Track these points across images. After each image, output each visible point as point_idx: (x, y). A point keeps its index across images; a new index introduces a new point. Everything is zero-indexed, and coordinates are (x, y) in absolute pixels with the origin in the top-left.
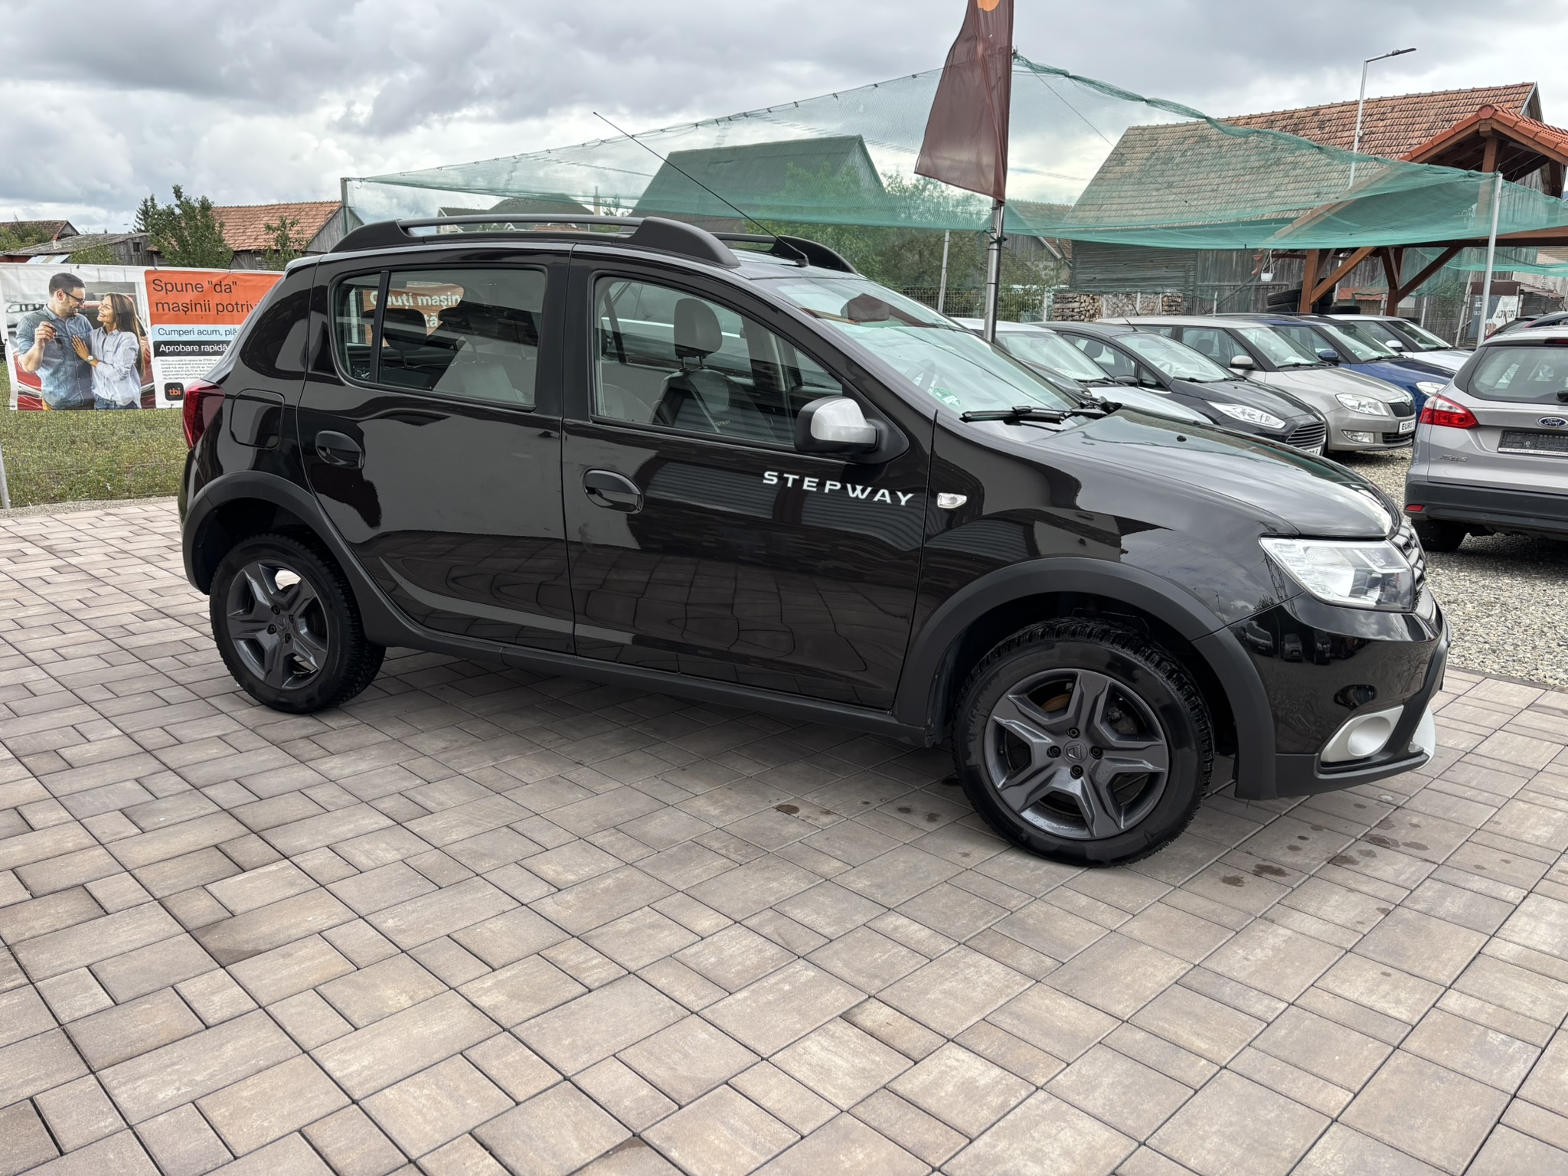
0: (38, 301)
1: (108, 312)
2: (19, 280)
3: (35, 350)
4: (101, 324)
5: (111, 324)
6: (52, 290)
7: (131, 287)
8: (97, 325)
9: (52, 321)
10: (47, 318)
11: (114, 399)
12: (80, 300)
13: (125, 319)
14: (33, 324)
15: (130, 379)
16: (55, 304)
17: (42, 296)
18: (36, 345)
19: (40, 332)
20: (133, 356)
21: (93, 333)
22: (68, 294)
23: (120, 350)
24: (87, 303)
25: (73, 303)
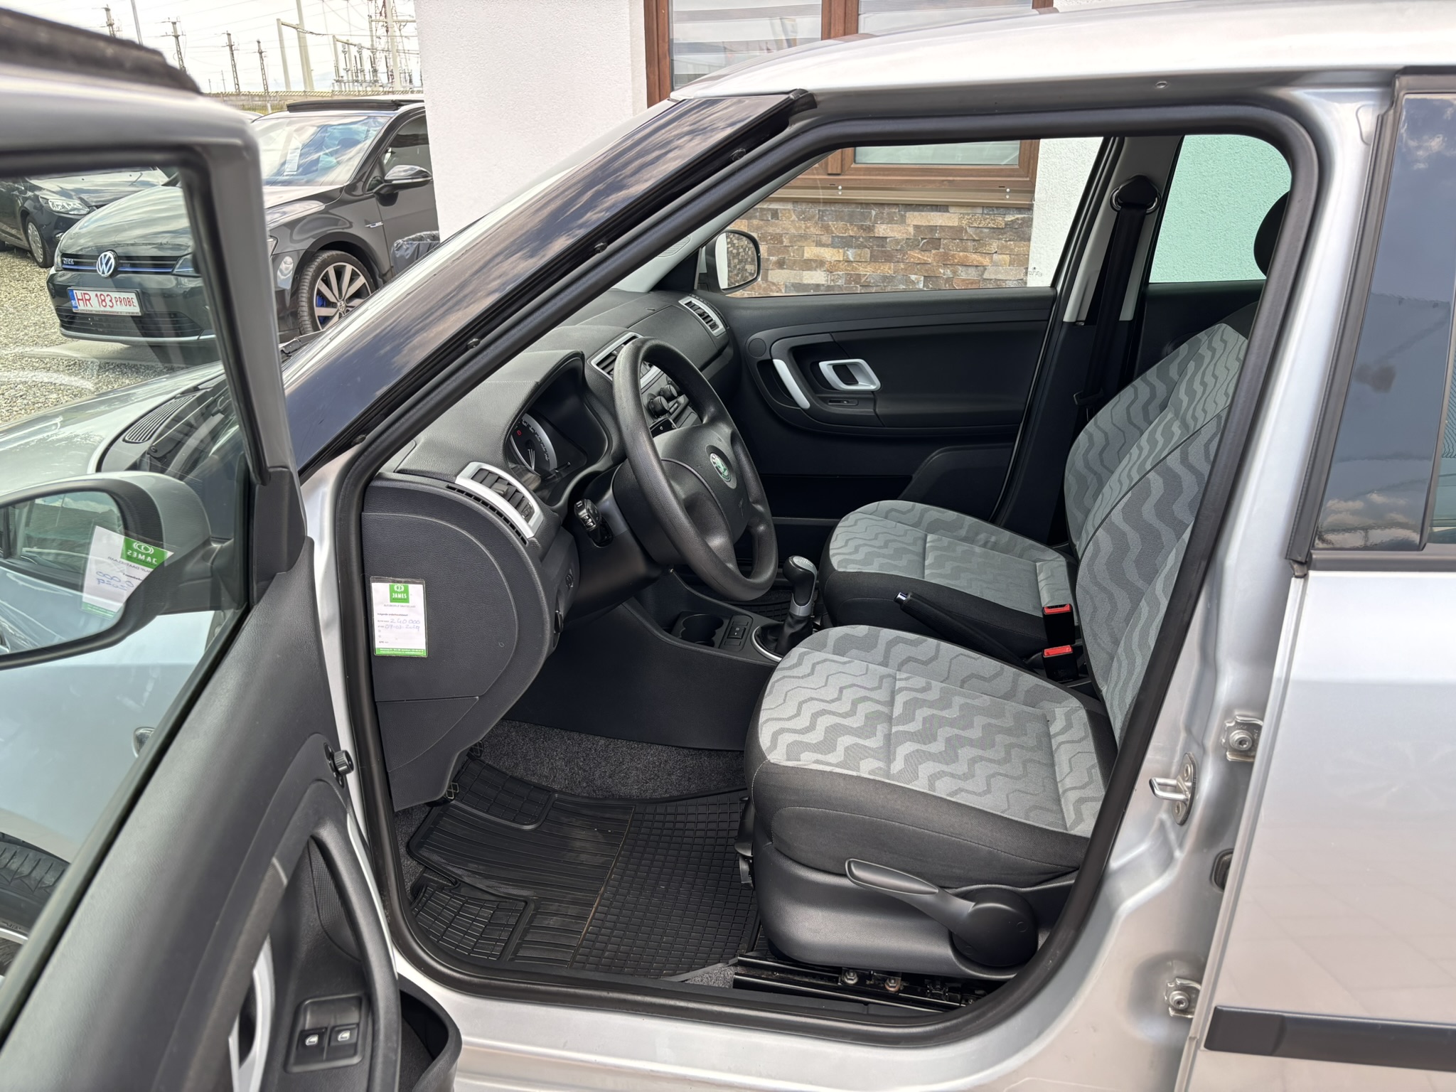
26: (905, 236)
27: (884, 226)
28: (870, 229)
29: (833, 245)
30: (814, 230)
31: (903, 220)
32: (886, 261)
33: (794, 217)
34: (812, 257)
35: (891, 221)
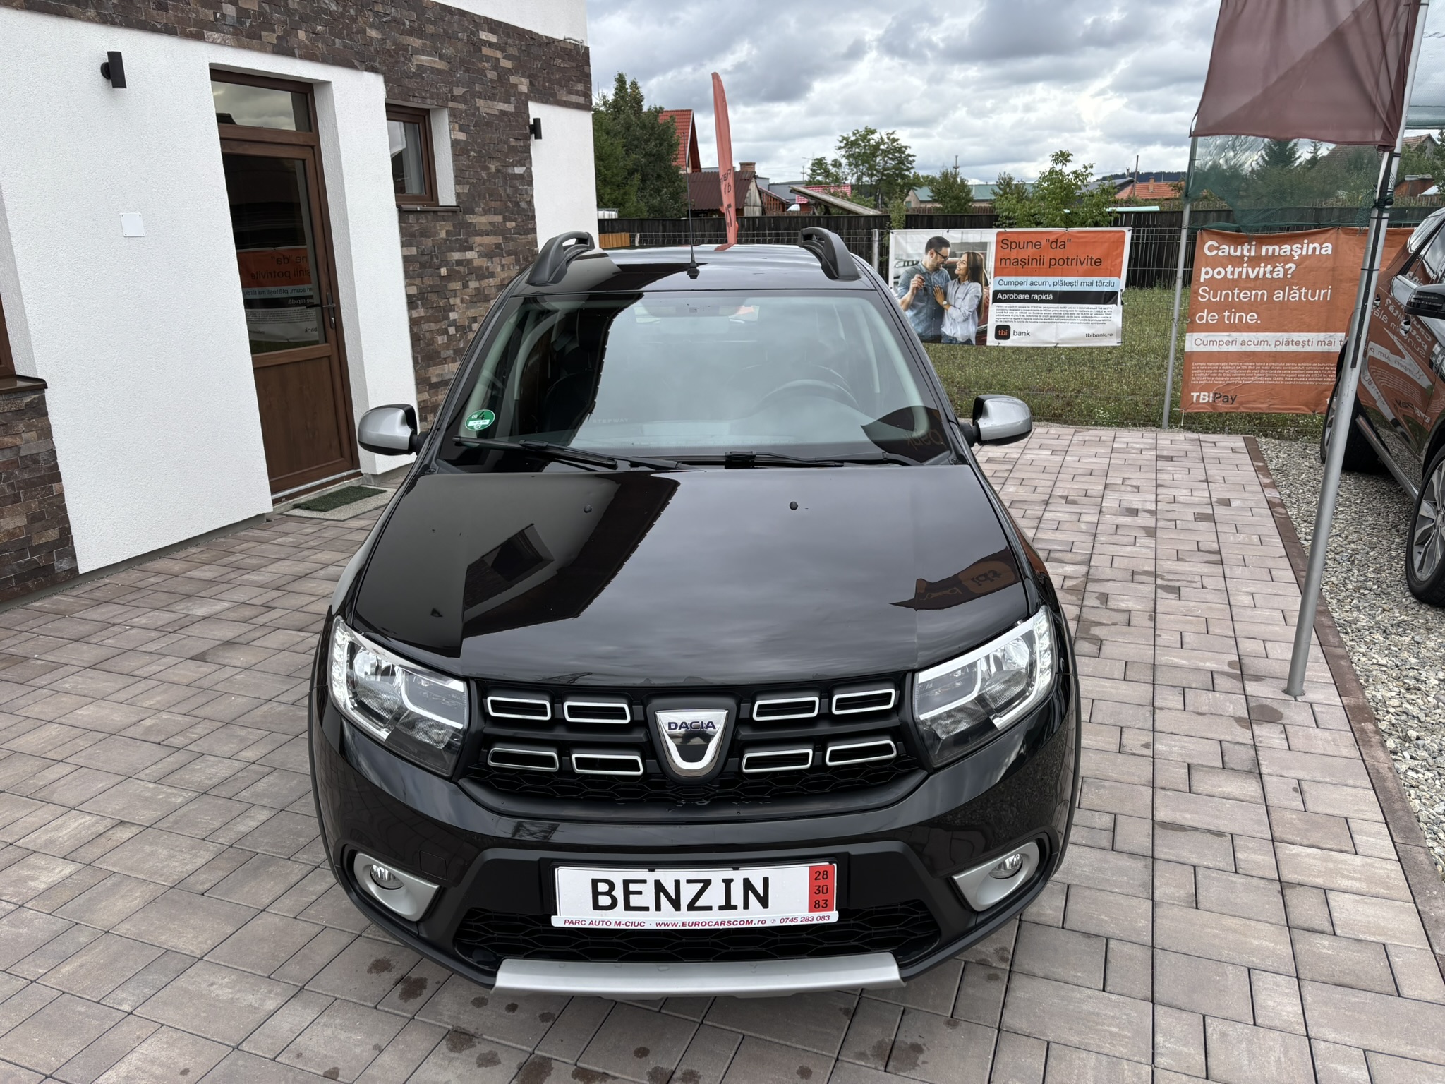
0: (916, 258)
1: (963, 266)
2: (906, 242)
3: (908, 296)
4: (957, 275)
5: (964, 276)
6: (927, 250)
7: (984, 246)
8: (954, 276)
9: (923, 274)
10: (919, 271)
11: (955, 336)
12: (945, 258)
13: (975, 272)
14: (910, 276)
15: (971, 321)
16: (927, 260)
17: (919, 255)
18: (910, 293)
19: (914, 282)
20: (976, 301)
21: (951, 282)
22: (937, 253)
23: (968, 297)
24: (950, 259)
25: (940, 259)
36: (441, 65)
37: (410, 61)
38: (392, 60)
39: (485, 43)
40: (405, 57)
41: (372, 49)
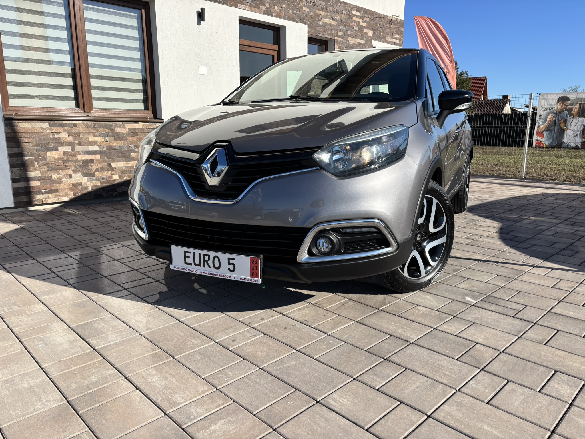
5: (577, 115)
9: (555, 114)
14: (548, 115)
15: (578, 136)
18: (547, 123)
20: (582, 127)
23: (578, 124)
26: (126, 132)
27: (118, 129)
28: (113, 130)
29: (100, 136)
30: (92, 131)
31: (124, 127)
32: (121, 141)
33: (83, 126)
34: (92, 141)
35: (120, 127)
36: (334, 23)
37: (320, 20)
38: (313, 20)
39: (354, 15)
40: (318, 19)
41: (305, 15)
